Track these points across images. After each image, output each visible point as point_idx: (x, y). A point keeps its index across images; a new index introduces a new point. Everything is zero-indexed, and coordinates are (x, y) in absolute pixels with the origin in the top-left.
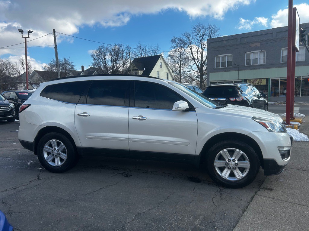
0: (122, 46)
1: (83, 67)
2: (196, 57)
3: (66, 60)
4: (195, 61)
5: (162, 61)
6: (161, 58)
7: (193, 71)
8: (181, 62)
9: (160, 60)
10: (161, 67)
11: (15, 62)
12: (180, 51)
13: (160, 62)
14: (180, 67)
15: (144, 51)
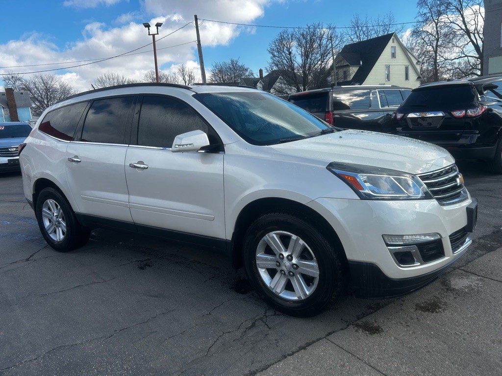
0: (320, 27)
1: (261, 71)
2: (472, 28)
3: (233, 61)
4: (470, 37)
5: (396, 44)
6: (393, 39)
7: (466, 56)
8: (438, 40)
9: (391, 44)
10: (394, 55)
11: (173, 73)
12: (436, 21)
13: (392, 47)
14: (436, 52)
15: (364, 29)
